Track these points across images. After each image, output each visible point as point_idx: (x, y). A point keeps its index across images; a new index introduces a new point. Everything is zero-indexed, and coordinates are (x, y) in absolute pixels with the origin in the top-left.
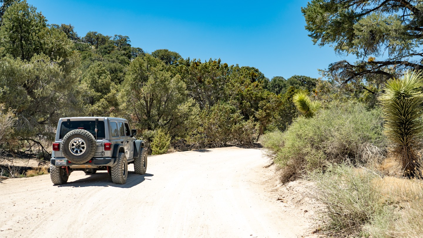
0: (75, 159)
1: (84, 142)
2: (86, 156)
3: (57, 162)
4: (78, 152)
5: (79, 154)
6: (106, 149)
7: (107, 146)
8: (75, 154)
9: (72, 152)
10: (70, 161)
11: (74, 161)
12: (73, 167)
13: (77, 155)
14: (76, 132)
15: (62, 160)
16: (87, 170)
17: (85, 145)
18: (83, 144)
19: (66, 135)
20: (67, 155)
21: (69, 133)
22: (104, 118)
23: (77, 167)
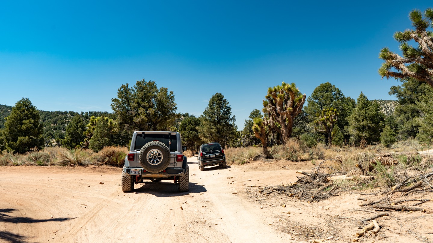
0: (152, 168)
1: (161, 153)
2: (163, 166)
3: (132, 171)
4: (154, 162)
5: (156, 164)
6: (178, 160)
7: (179, 158)
8: (152, 164)
9: (149, 162)
10: (147, 170)
11: (151, 170)
12: (148, 176)
13: (154, 165)
14: (154, 144)
15: (137, 169)
16: (155, 179)
17: (162, 156)
18: (159, 154)
19: (144, 146)
20: (145, 164)
21: (147, 144)
22: (177, 133)
23: (149, 176)
